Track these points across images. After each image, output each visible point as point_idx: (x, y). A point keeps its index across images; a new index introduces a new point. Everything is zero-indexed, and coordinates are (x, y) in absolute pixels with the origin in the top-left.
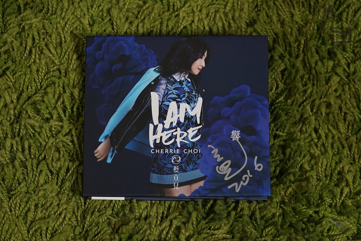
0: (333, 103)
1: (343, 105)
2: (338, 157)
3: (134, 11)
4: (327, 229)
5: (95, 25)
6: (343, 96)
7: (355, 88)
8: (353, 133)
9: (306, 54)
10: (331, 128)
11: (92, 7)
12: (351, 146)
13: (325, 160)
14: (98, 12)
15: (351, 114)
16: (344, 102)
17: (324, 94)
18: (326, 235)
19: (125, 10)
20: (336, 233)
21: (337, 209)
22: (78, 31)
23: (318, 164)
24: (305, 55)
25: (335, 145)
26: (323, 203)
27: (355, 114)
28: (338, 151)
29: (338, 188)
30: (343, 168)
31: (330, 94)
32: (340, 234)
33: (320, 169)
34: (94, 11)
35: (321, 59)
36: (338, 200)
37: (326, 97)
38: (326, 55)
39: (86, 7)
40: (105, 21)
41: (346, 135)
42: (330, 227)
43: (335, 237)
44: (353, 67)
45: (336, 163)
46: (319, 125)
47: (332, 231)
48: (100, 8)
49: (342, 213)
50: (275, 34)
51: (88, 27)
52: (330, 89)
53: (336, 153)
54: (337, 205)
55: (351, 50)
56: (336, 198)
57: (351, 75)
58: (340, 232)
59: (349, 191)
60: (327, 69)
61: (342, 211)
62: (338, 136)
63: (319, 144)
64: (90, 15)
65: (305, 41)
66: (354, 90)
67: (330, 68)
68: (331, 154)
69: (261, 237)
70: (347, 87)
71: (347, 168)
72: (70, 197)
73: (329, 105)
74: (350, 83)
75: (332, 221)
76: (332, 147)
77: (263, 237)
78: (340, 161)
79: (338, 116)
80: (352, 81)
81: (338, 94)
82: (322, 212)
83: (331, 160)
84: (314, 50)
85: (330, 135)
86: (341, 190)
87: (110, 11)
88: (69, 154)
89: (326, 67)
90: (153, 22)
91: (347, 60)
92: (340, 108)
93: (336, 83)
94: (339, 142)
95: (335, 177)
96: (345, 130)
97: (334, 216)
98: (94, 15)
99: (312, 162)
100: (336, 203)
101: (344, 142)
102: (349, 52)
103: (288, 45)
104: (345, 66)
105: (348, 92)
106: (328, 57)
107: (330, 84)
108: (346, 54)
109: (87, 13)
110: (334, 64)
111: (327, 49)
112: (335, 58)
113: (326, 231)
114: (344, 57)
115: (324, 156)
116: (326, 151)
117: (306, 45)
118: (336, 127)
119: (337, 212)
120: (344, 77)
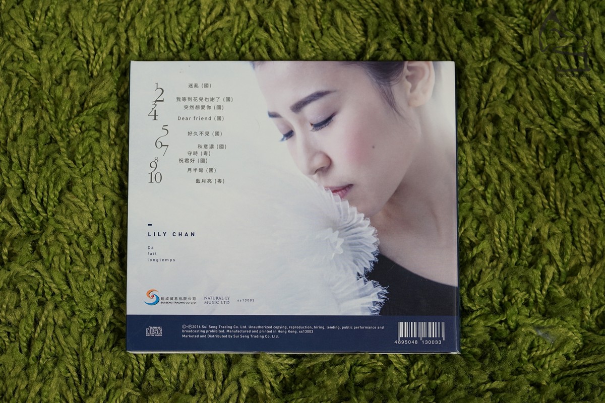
0: (503, 116)
1: (520, 116)
2: (526, 212)
3: (111, 8)
4: (526, 348)
5: (44, 46)
6: (519, 99)
7: (539, 81)
8: (548, 163)
9: (440, 33)
10: (505, 161)
11: (33, 14)
12: (548, 187)
13: (504, 221)
14: (47, 21)
15: (538, 129)
16: (522, 110)
17: (484, 100)
18: (526, 358)
19: (94, 9)
20: (544, 352)
21: (540, 308)
22: (15, 64)
23: (493, 230)
24: (437, 35)
25: (517, 192)
26: (513, 301)
27: (545, 129)
28: (525, 202)
29: (535, 271)
30: (538, 230)
31: (494, 100)
32: (551, 353)
33: (497, 240)
34: (39, 22)
35: (469, 37)
36: (538, 291)
37: (488, 106)
38: (476, 28)
39: (24, 17)
40: (63, 36)
41: (536, 168)
42: (532, 342)
43: (544, 359)
44: (529, 42)
45: (526, 224)
46: (484, 159)
47: (535, 349)
48: (49, 14)
49: (549, 313)
50: (377, 6)
51: (32, 53)
52: (494, 90)
53: (521, 206)
54: (539, 300)
55: (522, 11)
56: (534, 288)
57: (527, 58)
58: (552, 348)
59: (556, 271)
60: (482, 53)
61: (550, 310)
62: (521, 173)
63: (488, 193)
64: (33, 29)
65: (433, 10)
66: (536, 84)
67: (486, 50)
68: (513, 210)
69: (409, 382)
70: (524, 80)
71: (547, 231)
72: (51, 370)
73: (495, 120)
74: (528, 72)
75: (534, 331)
76: (514, 197)
77: (413, 380)
78: (532, 219)
79: (514, 138)
80: (531, 69)
81: (510, 96)
82: (514, 318)
83: (514, 220)
84: (451, 23)
85: (506, 175)
86: (541, 272)
87: (70, 16)
88: (37, 291)
89: (479, 51)
90: (149, 22)
91: (516, 31)
92: (517, 122)
93: (502, 76)
94: (523, 185)
95: (527, 250)
96: (532, 160)
97: (535, 321)
98: (39, 29)
99: (480, 229)
100: (536, 297)
101: (534, 184)
102: (518, 15)
103: (404, 21)
104: (515, 43)
105: (527, 90)
106: (481, 30)
107: (492, 80)
108: (512, 20)
109: (26, 28)
110: (493, 42)
111: (476, 16)
112: (493, 32)
113: (524, 352)
114: (509, 26)
115: (500, 215)
116: (503, 205)
117: (436, 16)
118: (514, 158)
119: (540, 313)
120: (515, 64)
